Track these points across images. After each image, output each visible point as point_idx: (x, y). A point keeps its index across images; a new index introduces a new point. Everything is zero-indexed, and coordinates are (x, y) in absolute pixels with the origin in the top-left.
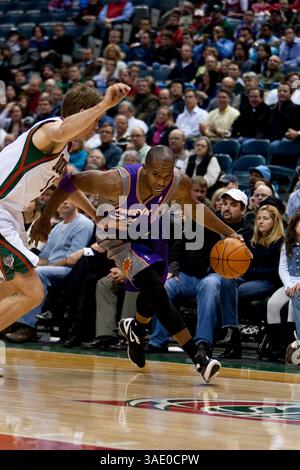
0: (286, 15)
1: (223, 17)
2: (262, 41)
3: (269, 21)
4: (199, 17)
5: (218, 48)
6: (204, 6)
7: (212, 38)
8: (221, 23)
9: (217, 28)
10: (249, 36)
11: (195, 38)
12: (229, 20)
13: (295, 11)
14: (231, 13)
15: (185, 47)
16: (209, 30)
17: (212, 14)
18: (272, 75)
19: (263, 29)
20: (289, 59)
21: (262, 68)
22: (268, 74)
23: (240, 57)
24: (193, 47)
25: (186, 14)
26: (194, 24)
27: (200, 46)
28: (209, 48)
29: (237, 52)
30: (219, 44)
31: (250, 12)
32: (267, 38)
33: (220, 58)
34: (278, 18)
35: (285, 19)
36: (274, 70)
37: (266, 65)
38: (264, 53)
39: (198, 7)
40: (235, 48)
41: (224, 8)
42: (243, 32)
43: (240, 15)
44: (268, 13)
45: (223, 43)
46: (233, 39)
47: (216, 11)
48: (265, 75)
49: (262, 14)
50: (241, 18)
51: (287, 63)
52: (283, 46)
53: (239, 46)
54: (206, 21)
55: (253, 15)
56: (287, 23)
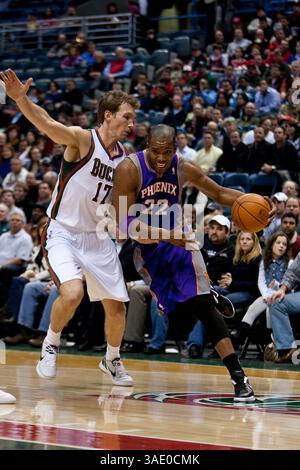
0: (260, 69)
1: (207, 72)
2: (240, 91)
3: (246, 75)
4: (187, 72)
5: (204, 98)
6: (192, 62)
7: (198, 89)
8: (206, 77)
9: (203, 80)
10: (230, 87)
11: (185, 89)
12: (212, 74)
13: (267, 65)
14: (214, 68)
15: (176, 98)
16: (196, 83)
17: (198, 69)
18: (249, 119)
19: (240, 81)
20: (263, 105)
21: (241, 114)
22: (246, 118)
23: (222, 104)
24: (182, 97)
25: (176, 69)
26: (183, 78)
27: (189, 96)
28: (197, 98)
29: (220, 101)
30: (205, 94)
31: (230, 67)
32: (244, 88)
33: (205, 105)
34: (254, 72)
35: (259, 72)
36: (251, 115)
37: (244, 111)
38: (242, 101)
39: (187, 63)
40: (218, 97)
41: (208, 64)
42: (224, 84)
43: (221, 69)
44: (245, 67)
45: (208, 93)
46: (216, 90)
47: (201, 66)
48: (243, 120)
49: (240, 68)
50: (223, 72)
51: (261, 109)
52: (258, 95)
53: (221, 95)
54: (194, 75)
55: (232, 70)
56: (261, 76)
